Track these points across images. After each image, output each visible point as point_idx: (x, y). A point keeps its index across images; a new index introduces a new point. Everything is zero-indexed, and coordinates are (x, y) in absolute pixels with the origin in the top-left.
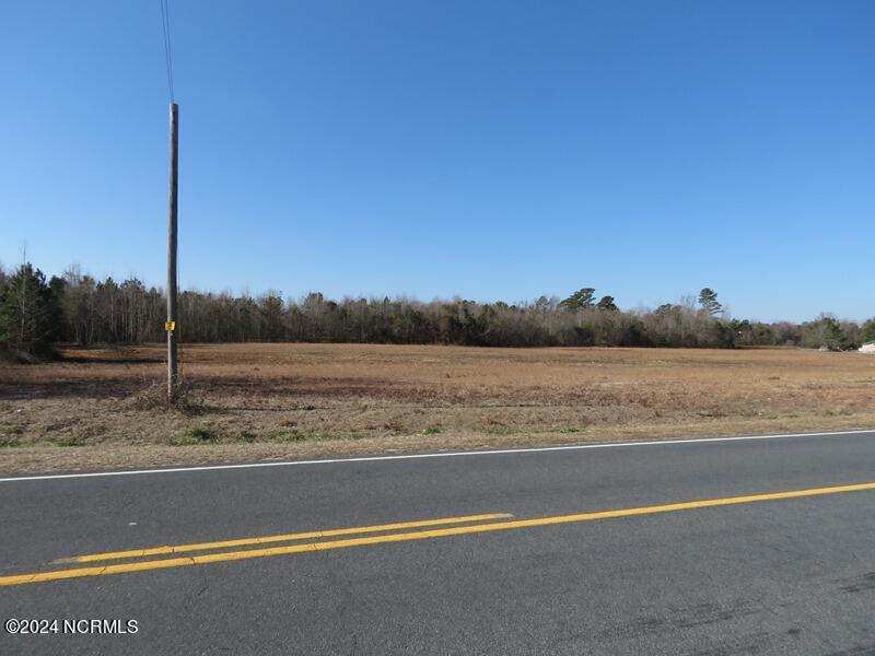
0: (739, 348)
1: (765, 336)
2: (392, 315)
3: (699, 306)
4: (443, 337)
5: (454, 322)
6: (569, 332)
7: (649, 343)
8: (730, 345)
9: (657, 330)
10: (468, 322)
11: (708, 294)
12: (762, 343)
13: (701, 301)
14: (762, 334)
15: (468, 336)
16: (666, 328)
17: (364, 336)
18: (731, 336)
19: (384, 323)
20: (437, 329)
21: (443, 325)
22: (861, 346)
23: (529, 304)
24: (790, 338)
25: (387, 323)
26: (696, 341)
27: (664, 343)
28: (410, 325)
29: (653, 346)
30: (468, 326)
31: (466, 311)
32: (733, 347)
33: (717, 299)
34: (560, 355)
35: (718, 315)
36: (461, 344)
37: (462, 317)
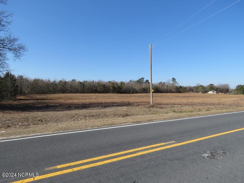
0: (181, 93)
1: (185, 90)
2: (97, 85)
3: (172, 82)
4: (111, 91)
5: (114, 87)
6: (142, 89)
7: (161, 92)
8: (179, 92)
9: (163, 88)
10: (118, 87)
11: (174, 79)
12: (185, 91)
13: (172, 81)
14: (184, 89)
15: (118, 91)
16: (165, 88)
17: (90, 91)
18: (180, 90)
19: (95, 88)
20: (109, 89)
21: (111, 88)
22: (208, 92)
23: (127, 82)
24: (191, 90)
25: (96, 88)
26: (172, 91)
27: (164, 92)
28: (102, 88)
29: (162, 93)
30: (118, 88)
31: (117, 84)
32: (180, 93)
33: (176, 81)
34: (141, 96)
35: (176, 85)
36: (117, 93)
37: (115, 86)
